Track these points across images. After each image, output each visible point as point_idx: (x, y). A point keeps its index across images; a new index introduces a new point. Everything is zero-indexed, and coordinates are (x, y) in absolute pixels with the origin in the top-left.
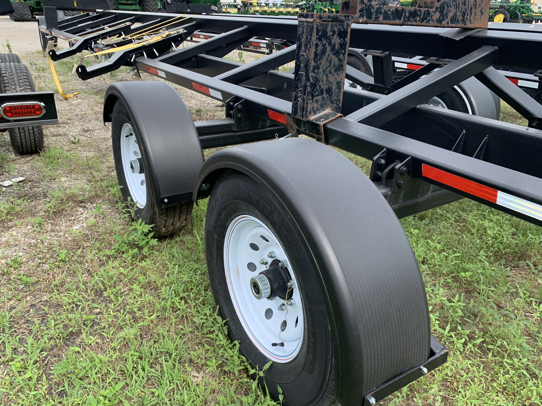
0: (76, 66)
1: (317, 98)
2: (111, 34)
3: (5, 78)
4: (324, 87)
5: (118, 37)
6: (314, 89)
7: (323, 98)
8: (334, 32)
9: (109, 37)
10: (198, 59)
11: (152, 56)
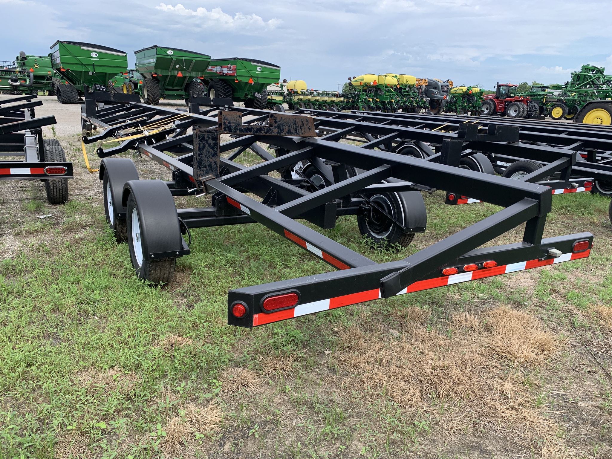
0: (96, 149)
1: (203, 169)
2: (130, 126)
3: (48, 155)
4: (207, 164)
5: (134, 128)
6: (200, 165)
7: (207, 170)
8: (209, 138)
9: (129, 128)
10: (182, 146)
11: (150, 143)
